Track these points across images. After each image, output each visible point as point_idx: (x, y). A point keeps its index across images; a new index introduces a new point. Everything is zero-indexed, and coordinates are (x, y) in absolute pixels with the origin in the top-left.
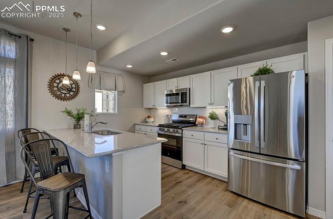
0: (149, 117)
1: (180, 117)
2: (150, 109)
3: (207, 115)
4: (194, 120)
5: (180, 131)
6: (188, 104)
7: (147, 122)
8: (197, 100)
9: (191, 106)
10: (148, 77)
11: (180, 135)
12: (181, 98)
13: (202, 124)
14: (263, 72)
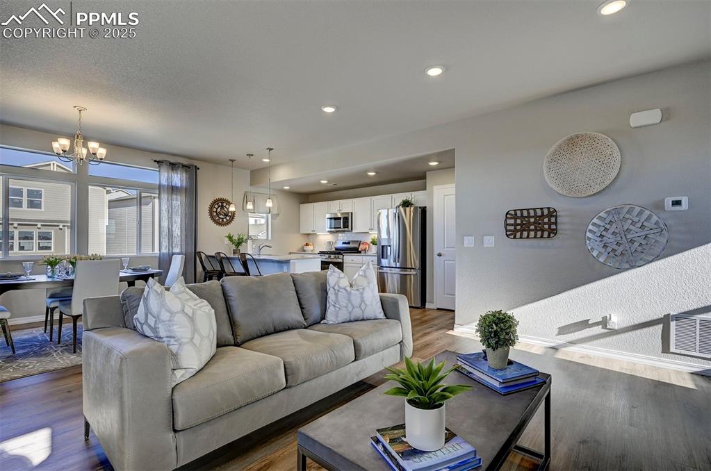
0: (307, 245)
1: (343, 243)
2: (309, 234)
3: (369, 241)
4: (357, 246)
5: (341, 256)
6: (350, 229)
7: (304, 251)
8: (359, 225)
9: (354, 231)
10: (306, 197)
11: (340, 261)
12: (343, 223)
13: (365, 250)
14: (406, 204)
